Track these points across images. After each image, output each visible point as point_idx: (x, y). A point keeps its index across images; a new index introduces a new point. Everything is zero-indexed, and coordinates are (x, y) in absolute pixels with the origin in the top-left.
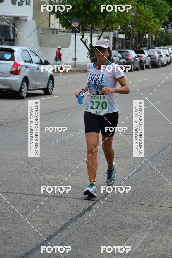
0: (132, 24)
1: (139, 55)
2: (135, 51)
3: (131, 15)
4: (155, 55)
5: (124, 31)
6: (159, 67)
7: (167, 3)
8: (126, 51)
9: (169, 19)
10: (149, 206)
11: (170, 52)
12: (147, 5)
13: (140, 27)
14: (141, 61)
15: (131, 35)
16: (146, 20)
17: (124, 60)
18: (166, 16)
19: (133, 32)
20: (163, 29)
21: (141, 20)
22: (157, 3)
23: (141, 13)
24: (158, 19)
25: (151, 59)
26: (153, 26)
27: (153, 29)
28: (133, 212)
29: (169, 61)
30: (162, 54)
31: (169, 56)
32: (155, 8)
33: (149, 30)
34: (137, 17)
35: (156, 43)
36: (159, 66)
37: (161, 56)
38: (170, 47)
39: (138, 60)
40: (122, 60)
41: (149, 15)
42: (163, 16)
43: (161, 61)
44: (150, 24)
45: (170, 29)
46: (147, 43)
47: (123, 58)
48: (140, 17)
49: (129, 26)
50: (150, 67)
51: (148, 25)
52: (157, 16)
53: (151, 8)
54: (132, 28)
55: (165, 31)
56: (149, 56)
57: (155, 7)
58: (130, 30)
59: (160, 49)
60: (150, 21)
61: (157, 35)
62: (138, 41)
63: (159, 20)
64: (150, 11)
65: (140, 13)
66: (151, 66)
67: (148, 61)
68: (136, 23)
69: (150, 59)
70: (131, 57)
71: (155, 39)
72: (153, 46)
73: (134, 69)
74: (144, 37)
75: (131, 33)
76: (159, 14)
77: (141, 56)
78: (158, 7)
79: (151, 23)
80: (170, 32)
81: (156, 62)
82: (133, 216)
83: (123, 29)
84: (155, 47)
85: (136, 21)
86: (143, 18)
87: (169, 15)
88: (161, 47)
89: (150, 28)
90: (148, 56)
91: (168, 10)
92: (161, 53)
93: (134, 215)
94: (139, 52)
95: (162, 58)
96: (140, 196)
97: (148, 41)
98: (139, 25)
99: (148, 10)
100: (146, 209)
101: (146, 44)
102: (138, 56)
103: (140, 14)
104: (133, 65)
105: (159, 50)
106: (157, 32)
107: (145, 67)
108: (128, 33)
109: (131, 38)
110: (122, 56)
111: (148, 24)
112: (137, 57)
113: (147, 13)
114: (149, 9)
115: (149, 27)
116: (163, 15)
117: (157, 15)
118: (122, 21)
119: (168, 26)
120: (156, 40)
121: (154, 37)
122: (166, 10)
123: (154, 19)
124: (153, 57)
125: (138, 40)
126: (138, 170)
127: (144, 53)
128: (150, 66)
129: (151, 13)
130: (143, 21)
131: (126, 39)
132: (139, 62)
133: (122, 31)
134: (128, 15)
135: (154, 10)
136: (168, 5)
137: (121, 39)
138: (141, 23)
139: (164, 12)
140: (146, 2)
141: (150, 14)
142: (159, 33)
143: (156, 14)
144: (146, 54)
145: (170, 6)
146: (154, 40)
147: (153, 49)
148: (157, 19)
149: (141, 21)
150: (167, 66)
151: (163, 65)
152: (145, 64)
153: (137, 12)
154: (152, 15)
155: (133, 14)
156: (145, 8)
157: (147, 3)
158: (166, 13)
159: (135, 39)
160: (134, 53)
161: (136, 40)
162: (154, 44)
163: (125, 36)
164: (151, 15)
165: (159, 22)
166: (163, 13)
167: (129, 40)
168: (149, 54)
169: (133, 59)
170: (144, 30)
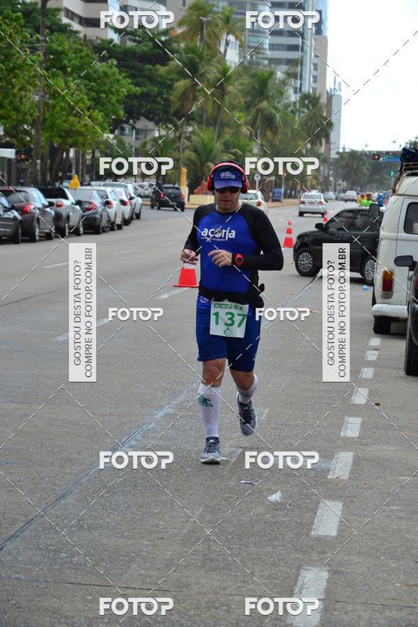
0: (33, 124)
1: (54, 200)
2: (42, 191)
3: (33, 101)
4: (93, 201)
5: (13, 139)
6: (104, 231)
7: (120, 73)
8: (20, 191)
9: (125, 113)
10: (96, 587)
11: (130, 194)
12: (70, 76)
13: (55, 130)
14: (58, 217)
15: (31, 149)
16: (70, 114)
17: (16, 214)
18: (118, 104)
19: (37, 143)
20: (111, 136)
21: (57, 113)
22: (96, 72)
23: (57, 95)
24: (100, 111)
25: (84, 212)
26: (87, 130)
27: (86, 136)
28: (56, 605)
29: (127, 216)
30: (110, 199)
31: (129, 204)
32: (92, 84)
33: (77, 140)
34: (46, 104)
35: (93, 170)
36: (103, 228)
37: (108, 203)
38: (128, 180)
39: (50, 213)
40: (9, 213)
41: (77, 102)
42: (113, 105)
43: (109, 217)
44: (79, 123)
45: (128, 135)
46: (71, 171)
47: (13, 208)
48: (54, 107)
49: (25, 126)
50: (81, 232)
51: (75, 126)
52: (96, 104)
53: (80, 83)
54: (33, 133)
55: (115, 141)
56: (79, 203)
57: (90, 82)
58: (28, 138)
59: (104, 186)
60: (79, 117)
61: (97, 150)
62: (48, 167)
63: (102, 113)
64: (81, 91)
65: (55, 95)
66: (84, 229)
67: (76, 217)
68: (45, 120)
69: (81, 212)
70: (32, 207)
71: (90, 162)
72: (87, 177)
73: (40, 237)
74: (65, 155)
75: (32, 146)
76: (102, 100)
77: (59, 204)
78: (99, 81)
79: (83, 122)
80: (129, 144)
81: (95, 218)
82: (56, 616)
83: (12, 136)
84: (92, 180)
85: (44, 115)
86: (62, 109)
87: (124, 103)
88: (107, 182)
89: (79, 133)
90: (76, 204)
91: (124, 90)
92: (108, 198)
93: (60, 612)
94: (54, 192)
95: (110, 208)
96: (71, 562)
97: (74, 166)
98: (52, 126)
99: (76, 90)
100: (90, 596)
101: (68, 174)
102: (51, 204)
103: (54, 99)
104: (37, 226)
105: (103, 188)
106: (97, 143)
107: (67, 231)
108: (24, 145)
109: (31, 157)
110: (9, 202)
111: (74, 124)
112: (47, 207)
113: (72, 95)
114: (78, 85)
115: (77, 130)
116: (112, 101)
117: (97, 102)
118: (10, 117)
119: (123, 129)
120: (93, 162)
121: (89, 157)
122: (119, 91)
123: (89, 110)
124: (87, 206)
125: (49, 162)
126: (63, 496)
127: (66, 197)
128: (81, 229)
129: (83, 96)
130: (63, 115)
131: (19, 161)
132: (54, 218)
133: (8, 139)
134: (24, 99)
135: (89, 90)
136: (124, 78)
137: (6, 161)
138: (57, 122)
139: (112, 94)
140: (69, 70)
141: (79, 98)
142: (102, 146)
143: (95, 99)
144: (72, 199)
145: (130, 81)
146: (87, 163)
147: (86, 185)
148: (97, 111)
149: (56, 116)
150: (124, 227)
151: (113, 227)
152: (68, 223)
153: (45, 94)
154: (86, 100)
155: (37, 98)
156: (66, 83)
157: (72, 72)
158: (120, 98)
159: (41, 161)
160: (41, 196)
161: (43, 163)
162: (88, 172)
163: (17, 153)
164: (82, 100)
165: (102, 119)
166: (112, 96)
167: (27, 163)
168: (77, 199)
169: (38, 211)
170: (66, 138)
